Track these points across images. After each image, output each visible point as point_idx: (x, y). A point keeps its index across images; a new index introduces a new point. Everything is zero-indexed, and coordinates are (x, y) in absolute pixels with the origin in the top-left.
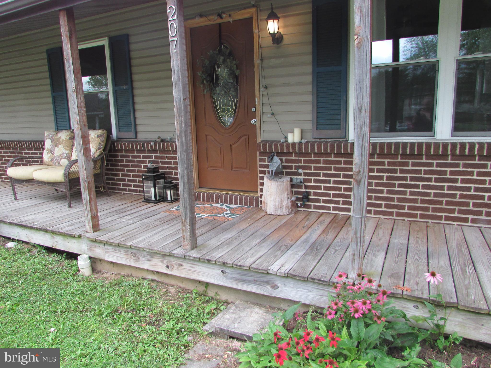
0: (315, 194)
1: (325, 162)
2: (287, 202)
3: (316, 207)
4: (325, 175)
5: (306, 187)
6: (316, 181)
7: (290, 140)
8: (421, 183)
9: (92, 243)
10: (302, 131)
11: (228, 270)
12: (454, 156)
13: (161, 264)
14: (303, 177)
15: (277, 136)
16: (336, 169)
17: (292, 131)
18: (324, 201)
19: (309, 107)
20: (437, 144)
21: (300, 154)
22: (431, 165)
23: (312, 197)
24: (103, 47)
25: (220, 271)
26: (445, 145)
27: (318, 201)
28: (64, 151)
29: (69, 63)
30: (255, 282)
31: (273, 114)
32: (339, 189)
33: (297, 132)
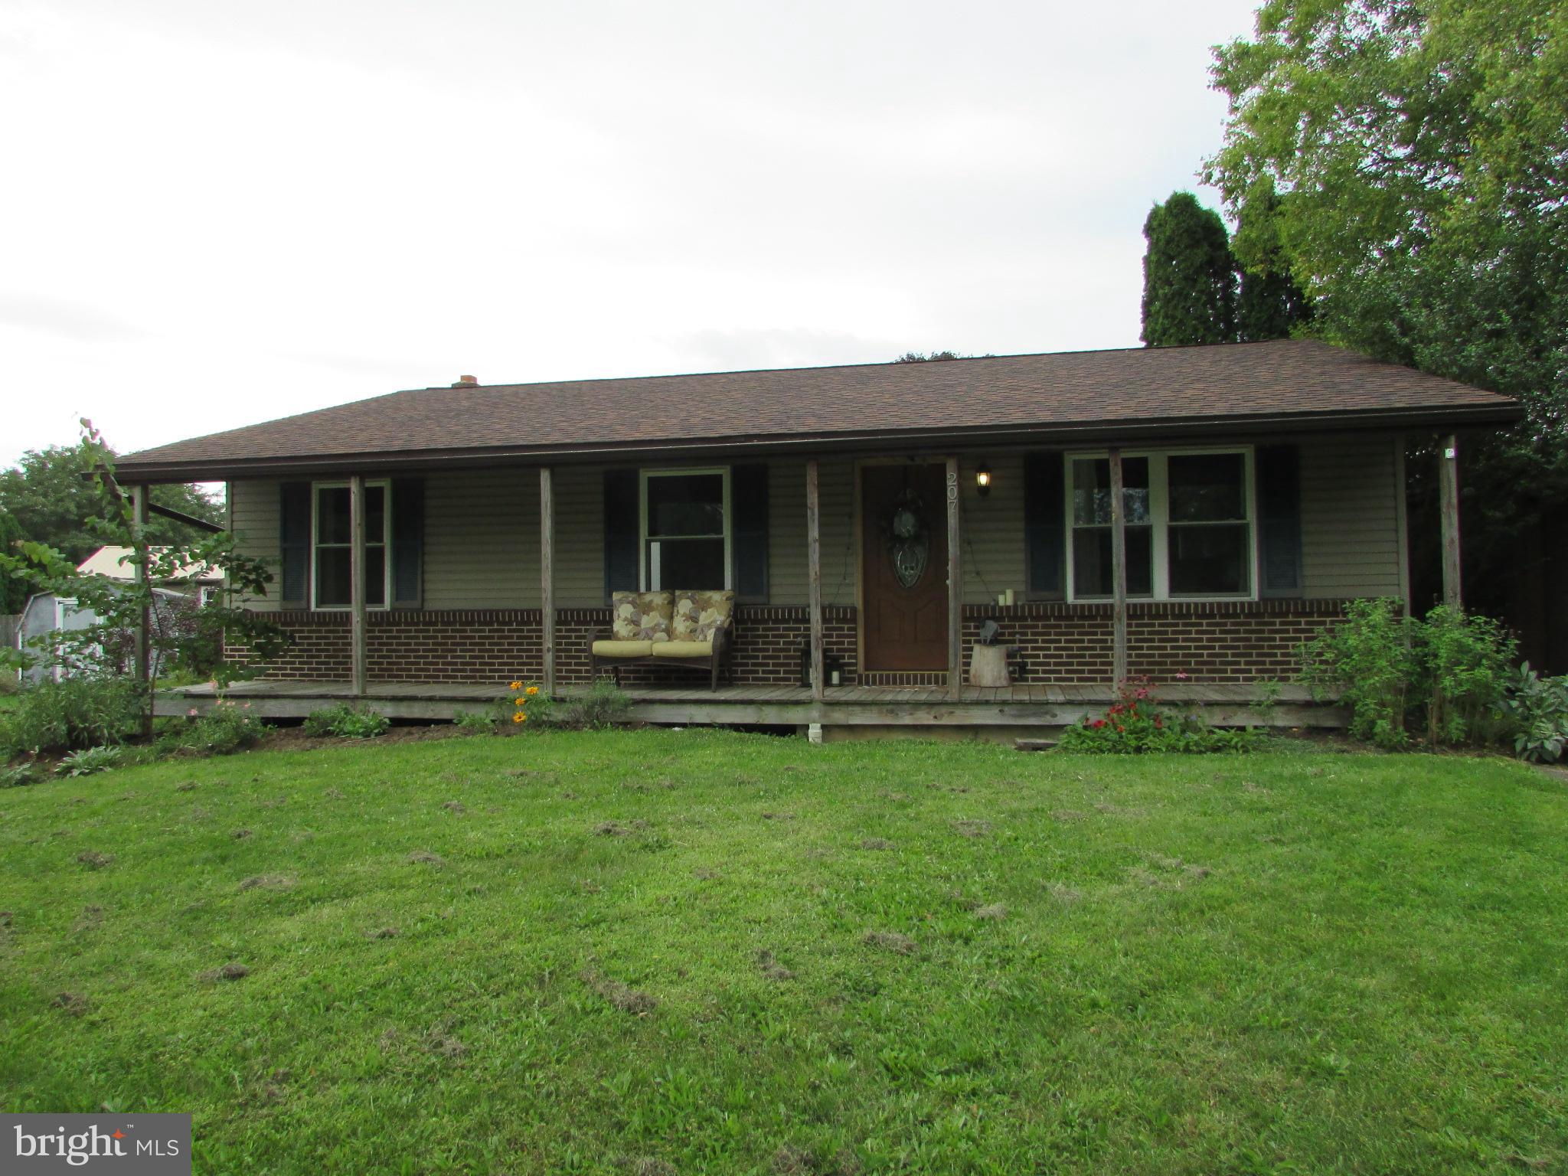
0: (1033, 664)
1: (1044, 626)
2: (1004, 673)
3: (1034, 680)
4: (1044, 641)
5: (1022, 656)
6: (1034, 649)
7: (1001, 602)
8: (1145, 645)
9: (828, 708)
10: (1016, 594)
11: (1006, 709)
12: (1174, 616)
13: (926, 715)
14: (1017, 645)
15: (983, 599)
16: (1056, 634)
17: (1004, 593)
18: (1044, 672)
19: (1022, 567)
20: (1157, 605)
21: (1015, 618)
22: (1153, 625)
23: (1029, 667)
24: (718, 479)
25: (997, 711)
26: (1165, 605)
27: (1037, 672)
28: (661, 621)
29: (813, 514)
30: (1034, 715)
31: (978, 573)
32: (1061, 656)
33: (1009, 593)
